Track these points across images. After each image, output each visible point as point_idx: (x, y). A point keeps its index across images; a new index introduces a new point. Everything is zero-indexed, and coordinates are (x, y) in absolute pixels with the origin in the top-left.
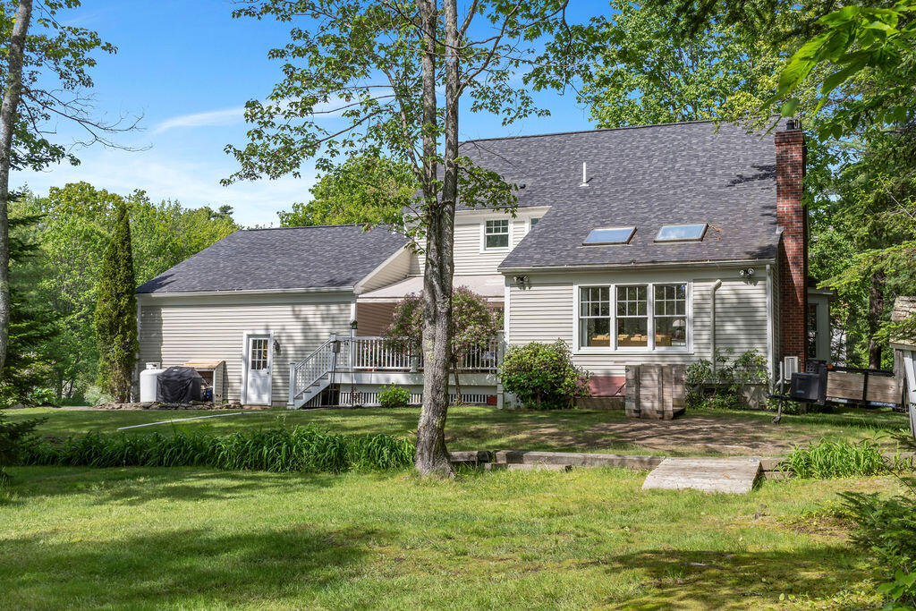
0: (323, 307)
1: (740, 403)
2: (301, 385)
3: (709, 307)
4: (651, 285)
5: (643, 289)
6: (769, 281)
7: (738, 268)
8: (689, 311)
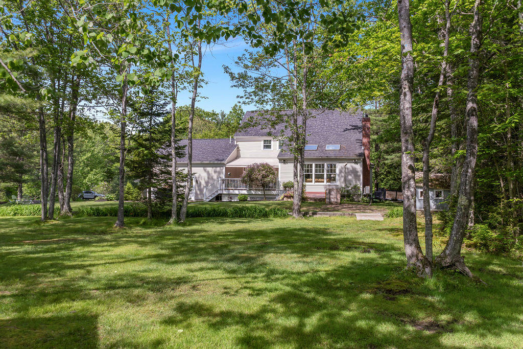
0: (214, 168)
1: (353, 200)
2: (208, 194)
3: (343, 171)
4: (326, 164)
5: (323, 165)
6: (362, 163)
7: (352, 159)
8: (337, 172)
